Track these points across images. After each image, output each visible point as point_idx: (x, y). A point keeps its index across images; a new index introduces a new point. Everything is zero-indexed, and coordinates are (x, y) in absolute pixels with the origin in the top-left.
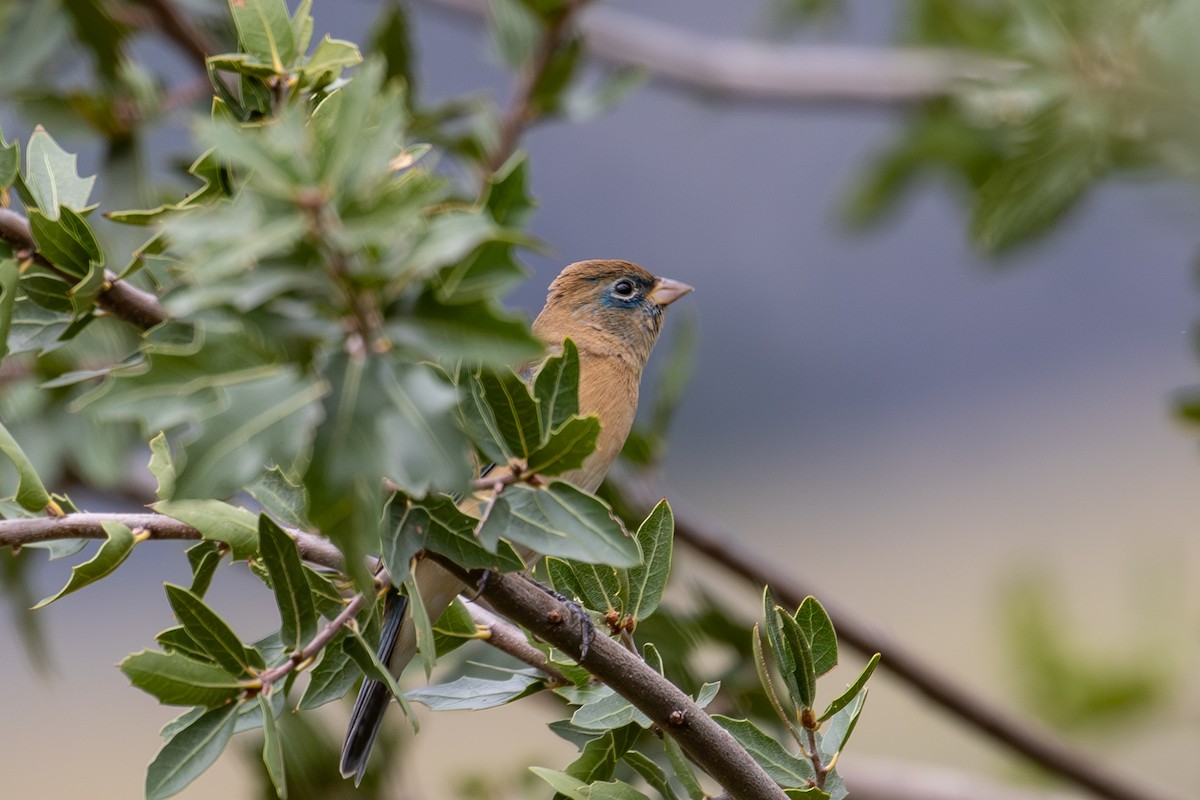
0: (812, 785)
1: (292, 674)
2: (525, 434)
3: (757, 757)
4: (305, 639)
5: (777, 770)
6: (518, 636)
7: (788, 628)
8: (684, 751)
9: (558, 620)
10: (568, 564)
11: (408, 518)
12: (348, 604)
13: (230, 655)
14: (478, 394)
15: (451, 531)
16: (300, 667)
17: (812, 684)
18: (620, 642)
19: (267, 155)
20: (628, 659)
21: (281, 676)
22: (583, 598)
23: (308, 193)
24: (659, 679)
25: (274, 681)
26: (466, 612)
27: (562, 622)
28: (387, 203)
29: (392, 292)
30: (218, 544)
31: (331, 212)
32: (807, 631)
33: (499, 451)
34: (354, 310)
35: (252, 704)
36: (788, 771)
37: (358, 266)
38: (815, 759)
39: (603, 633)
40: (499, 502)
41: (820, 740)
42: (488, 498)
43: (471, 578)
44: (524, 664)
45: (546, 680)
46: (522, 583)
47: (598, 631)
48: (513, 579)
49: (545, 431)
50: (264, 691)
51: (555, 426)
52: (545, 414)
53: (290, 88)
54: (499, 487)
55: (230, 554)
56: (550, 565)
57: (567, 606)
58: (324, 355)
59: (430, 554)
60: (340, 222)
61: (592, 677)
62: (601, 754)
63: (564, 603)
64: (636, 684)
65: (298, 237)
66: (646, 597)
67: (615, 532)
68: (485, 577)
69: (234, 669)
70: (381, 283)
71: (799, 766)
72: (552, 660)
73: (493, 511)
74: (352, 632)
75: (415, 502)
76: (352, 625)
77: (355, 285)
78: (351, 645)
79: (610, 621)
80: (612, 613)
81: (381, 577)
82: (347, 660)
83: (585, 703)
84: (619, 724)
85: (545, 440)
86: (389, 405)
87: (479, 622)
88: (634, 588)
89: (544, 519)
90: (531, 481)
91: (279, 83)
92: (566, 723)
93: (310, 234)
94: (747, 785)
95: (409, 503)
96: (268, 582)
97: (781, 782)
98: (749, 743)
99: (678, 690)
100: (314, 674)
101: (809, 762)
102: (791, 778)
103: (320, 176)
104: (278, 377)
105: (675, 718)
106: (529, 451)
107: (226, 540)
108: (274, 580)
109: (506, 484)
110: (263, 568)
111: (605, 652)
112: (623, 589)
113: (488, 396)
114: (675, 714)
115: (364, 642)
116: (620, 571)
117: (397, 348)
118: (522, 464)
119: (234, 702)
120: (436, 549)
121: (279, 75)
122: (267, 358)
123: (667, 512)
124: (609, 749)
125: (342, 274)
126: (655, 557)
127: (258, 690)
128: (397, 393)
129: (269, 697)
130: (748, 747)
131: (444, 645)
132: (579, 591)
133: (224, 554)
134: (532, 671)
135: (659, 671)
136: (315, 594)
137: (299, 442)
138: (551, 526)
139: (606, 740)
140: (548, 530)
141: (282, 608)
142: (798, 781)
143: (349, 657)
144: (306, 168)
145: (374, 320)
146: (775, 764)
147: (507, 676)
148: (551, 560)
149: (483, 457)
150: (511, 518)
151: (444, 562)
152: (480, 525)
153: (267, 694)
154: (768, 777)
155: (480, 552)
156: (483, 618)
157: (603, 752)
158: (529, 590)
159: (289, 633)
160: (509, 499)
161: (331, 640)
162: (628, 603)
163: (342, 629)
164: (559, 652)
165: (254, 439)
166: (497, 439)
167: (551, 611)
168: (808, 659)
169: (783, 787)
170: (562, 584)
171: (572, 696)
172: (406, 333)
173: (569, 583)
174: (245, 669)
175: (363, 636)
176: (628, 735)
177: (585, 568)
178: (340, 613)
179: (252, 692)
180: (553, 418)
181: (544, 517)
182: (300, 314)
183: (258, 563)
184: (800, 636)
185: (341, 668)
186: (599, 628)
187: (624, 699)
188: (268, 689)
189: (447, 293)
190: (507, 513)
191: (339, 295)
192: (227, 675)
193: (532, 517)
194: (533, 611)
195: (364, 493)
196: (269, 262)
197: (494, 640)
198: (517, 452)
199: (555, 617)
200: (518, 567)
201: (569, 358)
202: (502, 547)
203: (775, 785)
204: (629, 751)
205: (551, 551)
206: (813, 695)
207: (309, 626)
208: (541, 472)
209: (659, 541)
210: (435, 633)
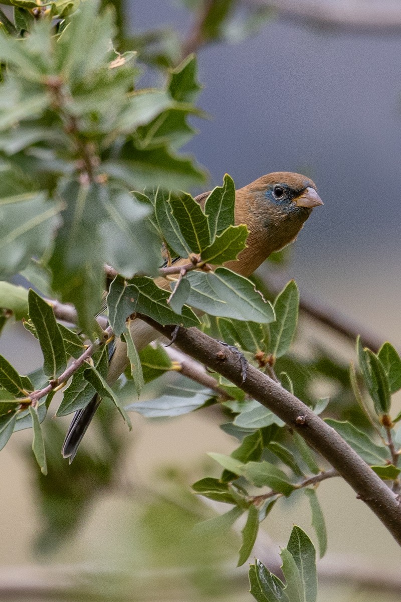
0: (389, 463)
1: (51, 394)
2: (199, 238)
3: (354, 446)
4: (59, 371)
5: (367, 454)
6: (199, 368)
7: (373, 362)
8: (306, 442)
9: (223, 357)
10: (231, 322)
11: (125, 293)
12: (87, 348)
13: (11, 382)
14: (169, 212)
15: (153, 300)
16: (56, 389)
17: (389, 398)
18: (265, 373)
19: (25, 54)
20: (268, 382)
21: (44, 395)
22: (241, 343)
23: (52, 79)
24: (290, 396)
25: (39, 398)
26: (165, 354)
27: (225, 359)
28: (102, 84)
29: (106, 143)
30: (5, 311)
31: (66, 90)
32: (385, 364)
33: (183, 249)
34: (82, 154)
35: (25, 413)
36: (375, 455)
37: (84, 126)
38: (391, 447)
39: (254, 367)
40: (183, 281)
41: (394, 434)
42: (177, 280)
43: (167, 331)
44: (202, 386)
45: (217, 397)
46: (200, 333)
47: (249, 365)
48: (193, 331)
49: (212, 235)
50: (33, 405)
51: (219, 233)
52: (212, 225)
53: (46, 15)
54: (183, 272)
55: (14, 317)
56: (220, 323)
57: (230, 349)
58: (63, 184)
59: (140, 316)
60: (72, 97)
61: (247, 395)
62: (253, 444)
63: (227, 347)
64: (273, 398)
65: (44, 106)
66: (281, 343)
67: (258, 300)
68: (176, 330)
69: (13, 390)
70: (100, 137)
71: (381, 451)
72: (221, 384)
73: (179, 287)
74: (90, 366)
75: (129, 281)
76: (89, 362)
77: (83, 138)
78: (89, 374)
79: (258, 359)
80: (260, 353)
81: (108, 331)
82: (87, 384)
83: (243, 411)
84: (265, 424)
85: (213, 241)
86: (105, 216)
87: (173, 360)
88: (274, 337)
89: (212, 292)
90: (203, 267)
91: (39, 12)
92: (231, 425)
93: (53, 104)
94: (346, 463)
95: (125, 282)
96: (35, 334)
97: (370, 461)
98: (348, 436)
99: (301, 402)
100: (65, 393)
101: (388, 449)
102: (376, 459)
103: (59, 68)
104: (35, 199)
105: (299, 420)
106: (202, 249)
107: (10, 308)
108: (39, 333)
109: (188, 270)
110: (32, 325)
111: (254, 378)
112: (267, 337)
113: (175, 213)
114: (299, 418)
115: (97, 372)
116: (264, 325)
117: (111, 179)
118: (198, 257)
119: (15, 412)
120: (144, 312)
121: (40, 6)
122: (28, 188)
123: (294, 288)
124: (258, 442)
125: (74, 131)
126: (287, 317)
127: (30, 403)
128: (110, 208)
129: (36, 409)
130: (348, 439)
131: (150, 375)
132: (238, 339)
133: (9, 318)
134: (208, 391)
135: (289, 391)
136: (65, 341)
137: (47, 242)
138: (217, 297)
139: (256, 436)
140: (215, 299)
141: (44, 351)
142: (380, 461)
143: (88, 382)
144: (51, 63)
145: (95, 161)
146: (366, 450)
147: (192, 395)
148: (220, 320)
149: (172, 253)
150: (191, 291)
151: (148, 320)
152: (171, 296)
153: (35, 406)
154: (360, 458)
155: (171, 313)
156: (177, 357)
157: (254, 443)
158: (204, 338)
159: (49, 367)
160: (190, 280)
161: (76, 372)
162: (269, 346)
163: (83, 364)
164: (225, 379)
165: (18, 239)
166: (182, 240)
167: (218, 352)
168: (386, 382)
169: (369, 464)
170: (227, 335)
171: (234, 407)
172: (115, 169)
173: (232, 334)
174: (21, 390)
175: (97, 369)
176: (270, 432)
177: (242, 324)
178: (82, 354)
179: (25, 405)
180: (218, 226)
181: (212, 291)
182: (46, 157)
183: (29, 322)
184: (381, 368)
185: (83, 389)
186: (251, 363)
187: (268, 410)
188: (36, 403)
189: (144, 144)
190: (188, 288)
191: (73, 145)
192: (9, 394)
193: (204, 292)
194: (207, 352)
195: (91, 275)
196: (26, 124)
197: (184, 371)
198: (195, 250)
199: (221, 356)
200: (197, 324)
201: (228, 188)
202: (185, 310)
203: (364, 463)
204: (272, 443)
205: (218, 313)
206: (389, 405)
207: (61, 362)
208: (209, 262)
209: (290, 306)
210: (144, 367)
